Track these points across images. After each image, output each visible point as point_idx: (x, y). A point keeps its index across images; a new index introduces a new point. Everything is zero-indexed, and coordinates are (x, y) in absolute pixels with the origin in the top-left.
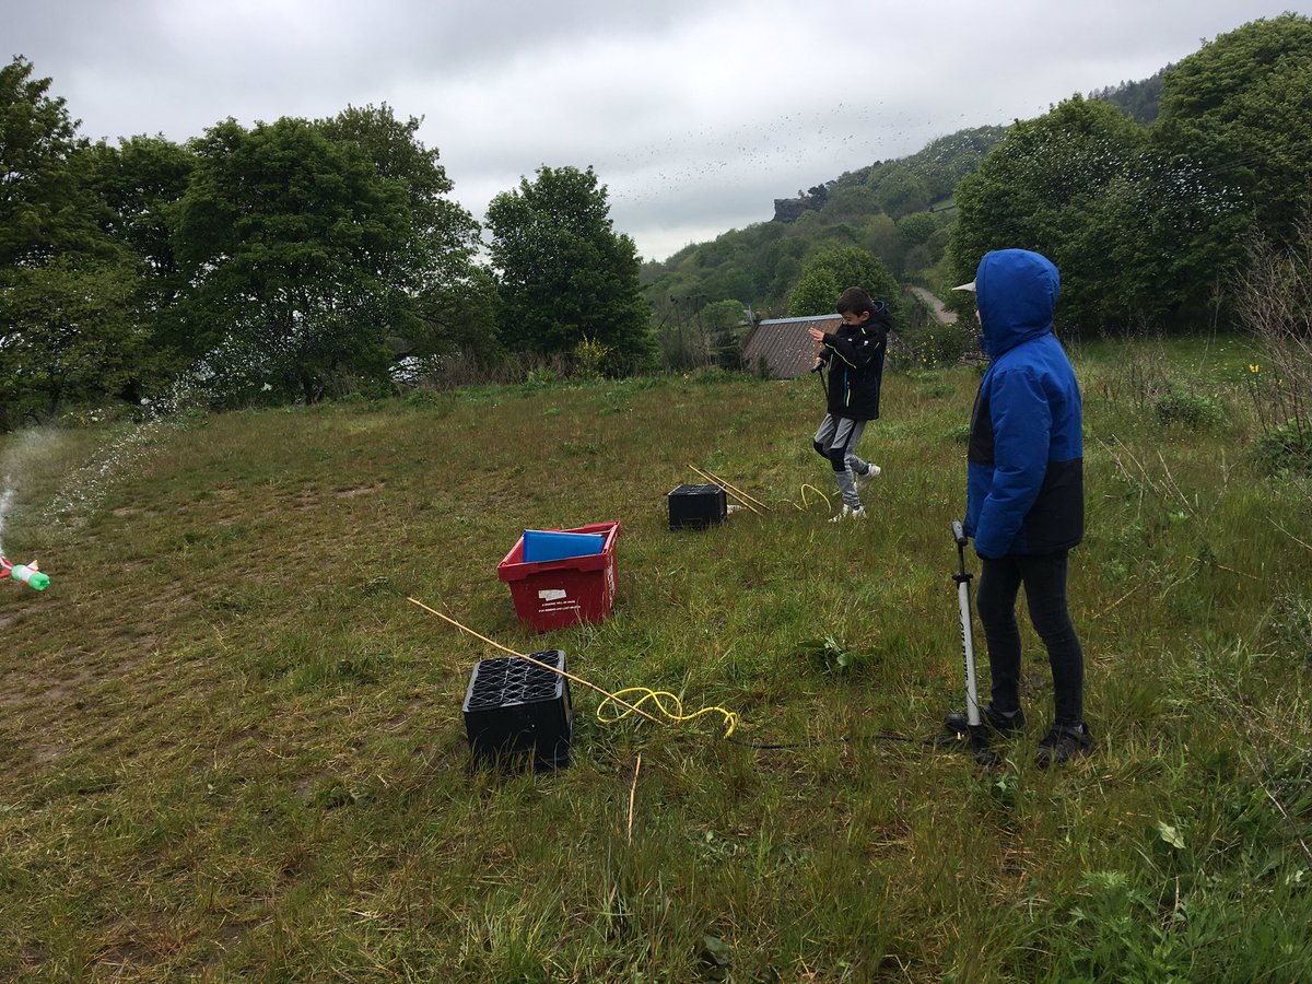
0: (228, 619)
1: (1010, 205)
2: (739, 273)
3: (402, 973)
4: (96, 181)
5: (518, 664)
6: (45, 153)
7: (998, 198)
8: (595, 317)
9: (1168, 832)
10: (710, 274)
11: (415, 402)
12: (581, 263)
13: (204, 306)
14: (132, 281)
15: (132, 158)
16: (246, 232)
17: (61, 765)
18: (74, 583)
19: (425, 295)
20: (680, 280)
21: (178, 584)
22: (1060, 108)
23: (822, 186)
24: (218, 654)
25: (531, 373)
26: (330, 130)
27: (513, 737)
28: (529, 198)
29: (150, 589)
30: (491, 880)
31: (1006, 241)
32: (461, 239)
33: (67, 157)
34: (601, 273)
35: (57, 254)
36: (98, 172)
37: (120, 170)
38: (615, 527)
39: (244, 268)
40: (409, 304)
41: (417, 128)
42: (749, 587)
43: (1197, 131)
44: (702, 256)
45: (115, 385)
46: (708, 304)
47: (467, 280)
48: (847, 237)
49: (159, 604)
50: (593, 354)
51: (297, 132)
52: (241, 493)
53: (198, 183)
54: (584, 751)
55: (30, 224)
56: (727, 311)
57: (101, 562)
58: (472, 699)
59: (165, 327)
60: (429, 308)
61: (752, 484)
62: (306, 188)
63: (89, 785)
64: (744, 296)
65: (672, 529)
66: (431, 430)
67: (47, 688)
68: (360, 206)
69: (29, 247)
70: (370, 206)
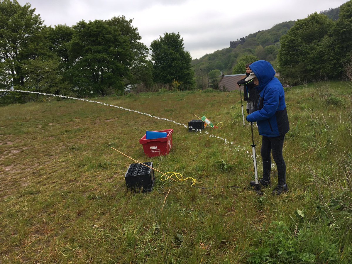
0: (73, 152)
1: (295, 43)
2: (220, 62)
3: (102, 240)
4: (48, 37)
5: (140, 165)
6: (35, 29)
7: (292, 41)
8: (179, 74)
9: (300, 212)
10: (211, 62)
11: (129, 97)
12: (176, 60)
13: (76, 70)
14: (57, 64)
15: (58, 31)
16: (87, 51)
17: (27, 187)
18: (37, 142)
19: (134, 68)
20: (203, 64)
21: (62, 143)
22: (311, 16)
23: (243, 38)
24: (69, 161)
25: (160, 89)
26: (109, 23)
27: (137, 183)
28: (162, 41)
29: (55, 144)
30: (128, 218)
31: (294, 53)
32: (143, 53)
33: (41, 30)
34: (181, 62)
35: (38, 56)
36: (49, 34)
37: (55, 34)
38: (171, 130)
39: (86, 61)
40: (129, 70)
41: (132, 22)
42: (206, 147)
43: (349, 23)
44: (209, 58)
45: (53, 91)
46: (211, 71)
47: (145, 64)
48: (250, 52)
49: (57, 148)
50: (177, 84)
51: (100, 24)
52: (81, 120)
53: (75, 37)
54: (155, 188)
55: (31, 48)
56: (216, 73)
57: (44, 137)
58: (127, 173)
59: (65, 76)
60: (134, 71)
61: (212, 120)
62: (102, 39)
63: (33, 192)
64: (221, 68)
65: (189, 131)
66: (132, 104)
67: (27, 168)
68: (117, 44)
69: (31, 54)
70: (119, 44)
